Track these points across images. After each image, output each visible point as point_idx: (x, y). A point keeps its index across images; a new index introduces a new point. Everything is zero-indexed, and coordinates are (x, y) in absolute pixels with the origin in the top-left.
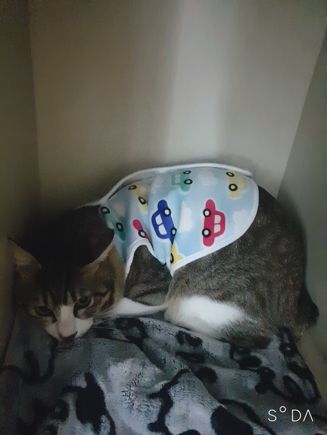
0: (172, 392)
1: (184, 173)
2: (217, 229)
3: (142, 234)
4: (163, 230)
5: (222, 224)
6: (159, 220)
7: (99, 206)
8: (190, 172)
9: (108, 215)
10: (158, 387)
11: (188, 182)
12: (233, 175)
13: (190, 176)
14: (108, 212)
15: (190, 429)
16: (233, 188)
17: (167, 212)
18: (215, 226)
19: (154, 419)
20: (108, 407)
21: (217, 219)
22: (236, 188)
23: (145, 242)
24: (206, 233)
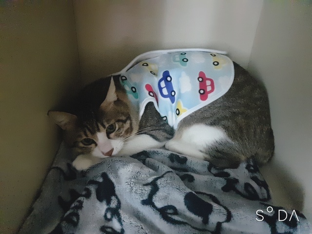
0: (159, 182)
1: (181, 54)
2: (209, 89)
3: (151, 94)
4: (165, 92)
5: (212, 85)
6: (163, 84)
7: (120, 75)
8: (185, 53)
9: (125, 81)
10: (150, 180)
11: (185, 60)
12: (215, 56)
13: (186, 56)
14: (126, 79)
15: (169, 204)
16: (216, 64)
17: (169, 79)
18: (208, 87)
19: (145, 197)
20: (117, 193)
21: (208, 83)
22: (218, 64)
23: (153, 100)
24: (202, 92)
